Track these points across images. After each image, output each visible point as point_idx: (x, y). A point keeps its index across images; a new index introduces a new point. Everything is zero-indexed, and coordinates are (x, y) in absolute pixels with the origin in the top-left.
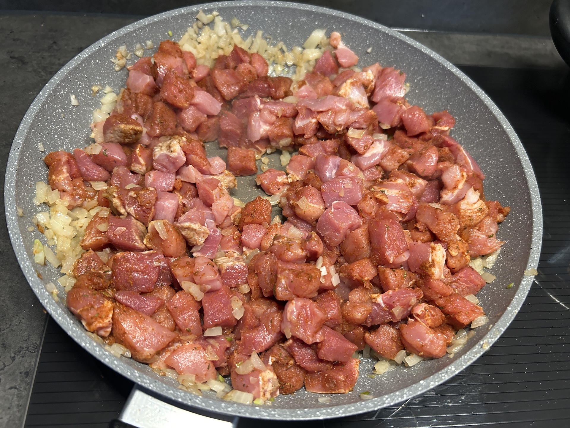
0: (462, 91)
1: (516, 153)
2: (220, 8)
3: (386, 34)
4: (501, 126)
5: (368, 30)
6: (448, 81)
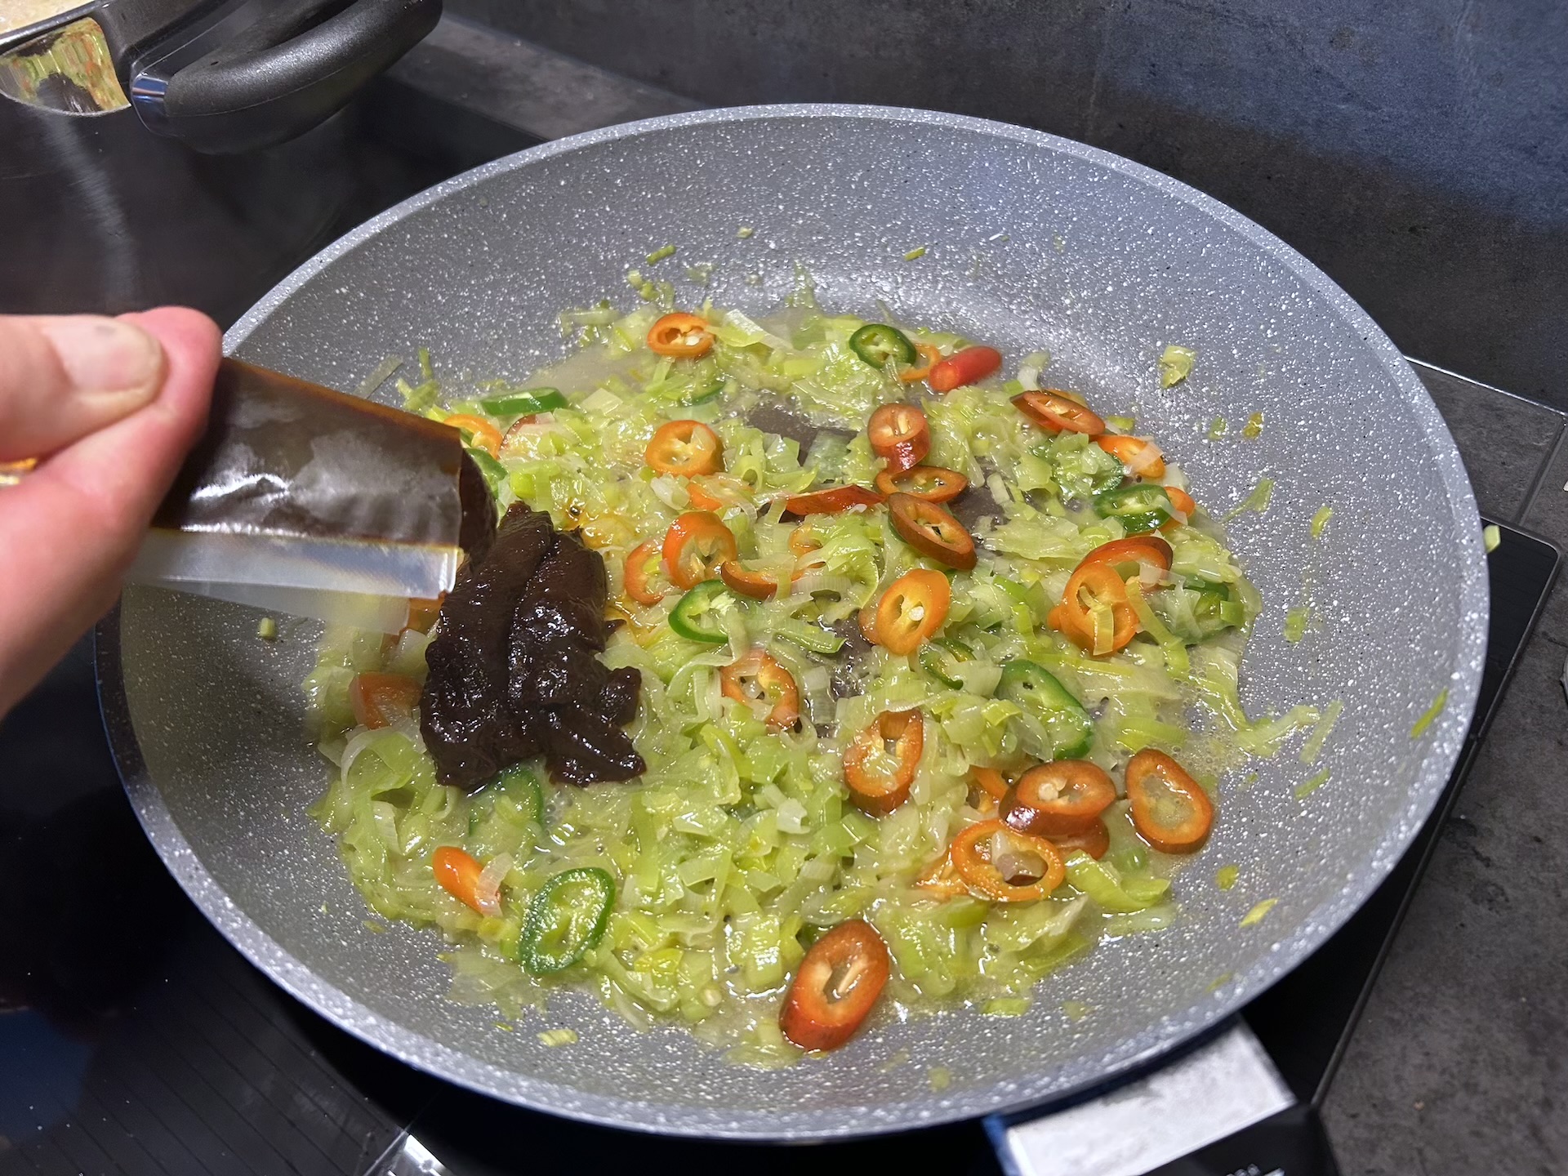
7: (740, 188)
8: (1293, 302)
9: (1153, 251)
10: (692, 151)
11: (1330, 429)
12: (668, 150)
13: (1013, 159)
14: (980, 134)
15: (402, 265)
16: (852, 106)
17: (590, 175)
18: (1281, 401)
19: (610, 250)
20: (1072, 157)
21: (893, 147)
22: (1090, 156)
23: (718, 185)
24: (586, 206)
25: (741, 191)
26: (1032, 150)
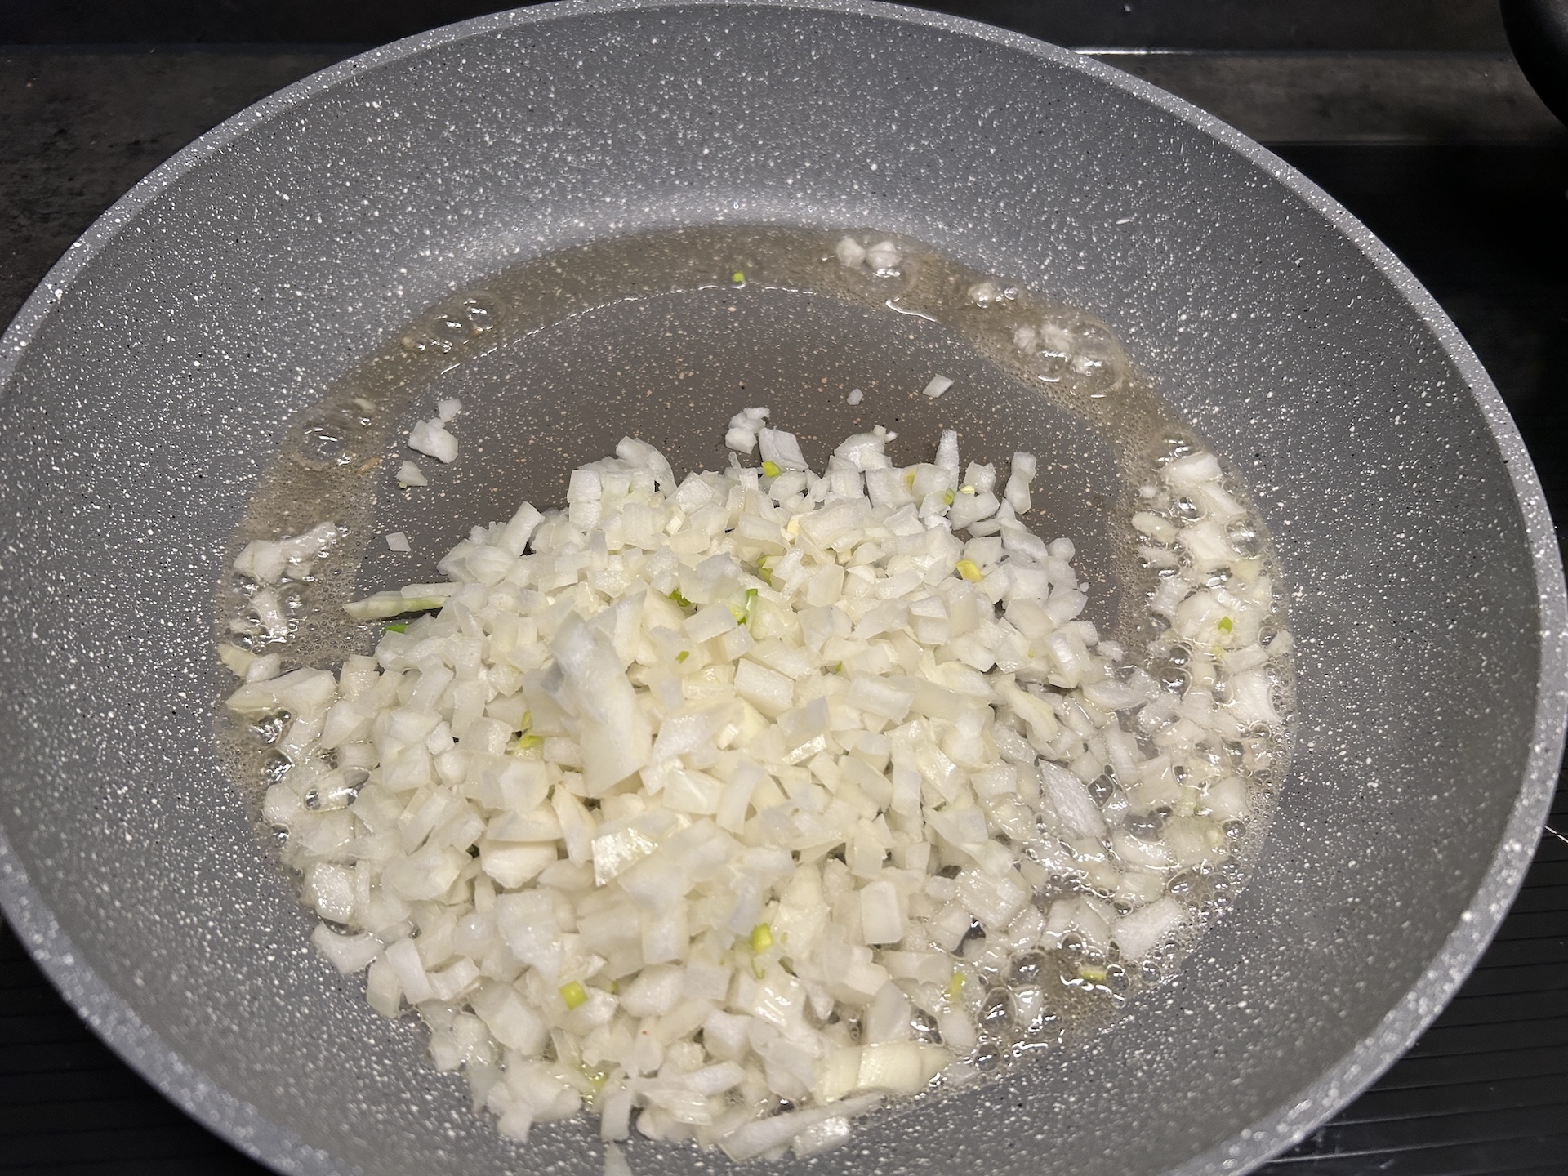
0: (1120, 114)
1: (1338, 232)
2: (366, 72)
3: (863, 18)
4: (1265, 176)
5: (808, 21)
6: (1074, 98)
7: (853, 93)
8: (1435, 392)
9: (1297, 285)
10: (808, 40)
11: (1432, 553)
12: (781, 31)
13: (1167, 137)
14: (1136, 98)
15: (450, 91)
16: (1001, 30)
17: (687, 39)
18: (1385, 502)
19: (692, 130)
20: (1234, 152)
21: (1035, 88)
22: (1256, 154)
23: (830, 84)
24: (675, 72)
25: (853, 98)
26: (1189, 130)
